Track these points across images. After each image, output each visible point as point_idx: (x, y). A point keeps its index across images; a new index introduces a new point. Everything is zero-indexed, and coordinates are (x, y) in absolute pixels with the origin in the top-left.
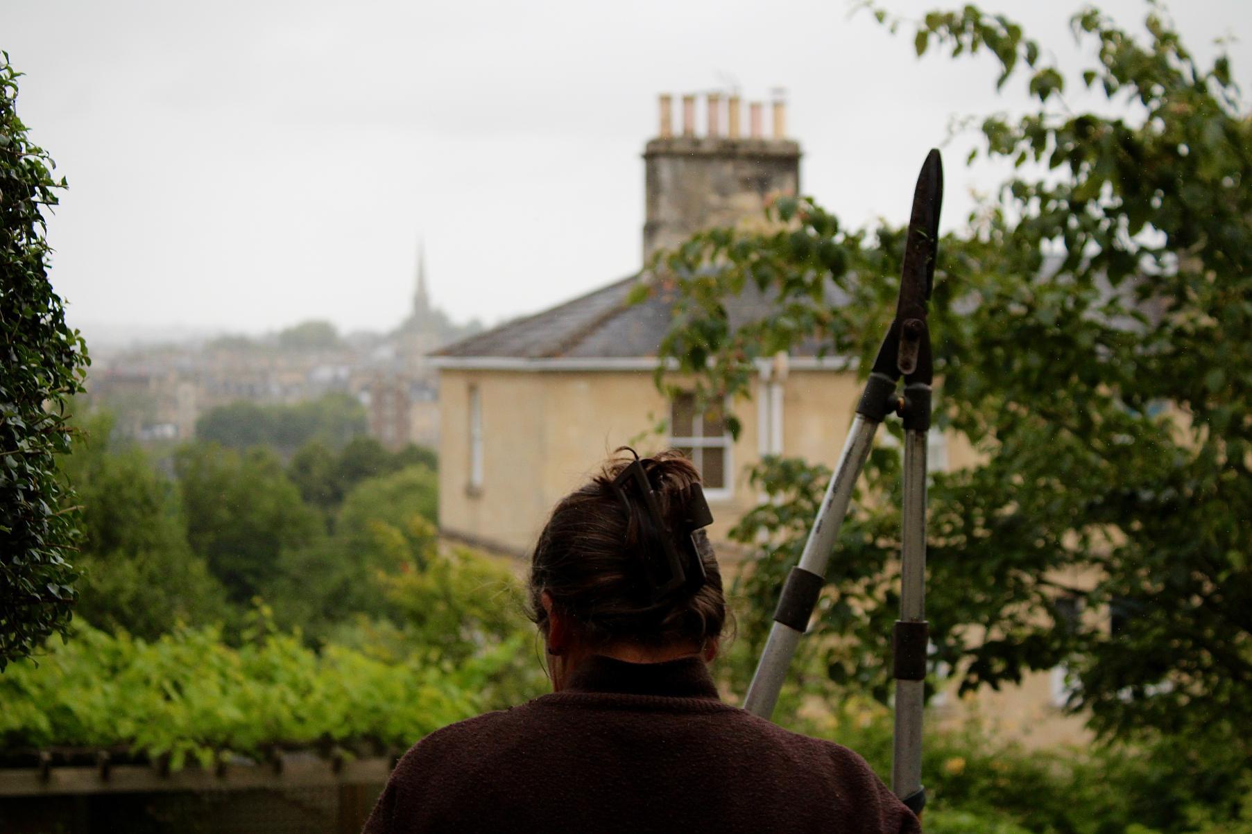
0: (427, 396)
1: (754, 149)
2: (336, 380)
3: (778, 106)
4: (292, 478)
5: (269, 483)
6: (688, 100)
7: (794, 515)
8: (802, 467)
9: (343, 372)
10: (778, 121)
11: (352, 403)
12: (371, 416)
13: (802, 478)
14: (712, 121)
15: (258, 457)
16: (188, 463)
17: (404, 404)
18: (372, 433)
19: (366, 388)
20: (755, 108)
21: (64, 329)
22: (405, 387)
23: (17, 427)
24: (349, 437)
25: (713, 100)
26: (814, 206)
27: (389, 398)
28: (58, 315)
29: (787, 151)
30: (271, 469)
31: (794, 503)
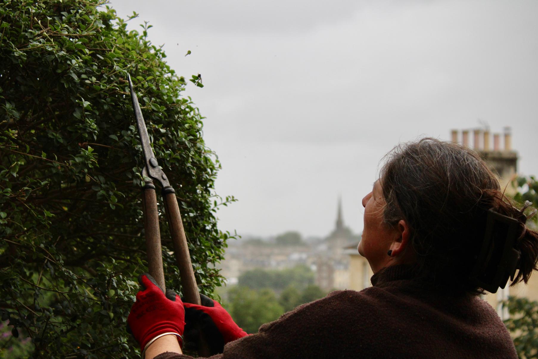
0: (342, 267)
1: (496, 156)
2: (301, 260)
3: (507, 136)
4: (281, 304)
5: (270, 306)
6: (465, 133)
7: (523, 324)
8: (526, 302)
9: (304, 256)
10: (507, 142)
11: (308, 270)
12: (316, 276)
13: (527, 307)
14: (476, 142)
15: (265, 294)
16: (234, 296)
17: (331, 271)
18: (316, 284)
19: (314, 263)
20: (496, 137)
21: (216, 231)
22: (332, 263)
23: (201, 274)
24: (306, 285)
25: (477, 133)
26: (534, 180)
27: (325, 268)
28: (214, 225)
29: (511, 156)
30: (271, 300)
31: (523, 318)
